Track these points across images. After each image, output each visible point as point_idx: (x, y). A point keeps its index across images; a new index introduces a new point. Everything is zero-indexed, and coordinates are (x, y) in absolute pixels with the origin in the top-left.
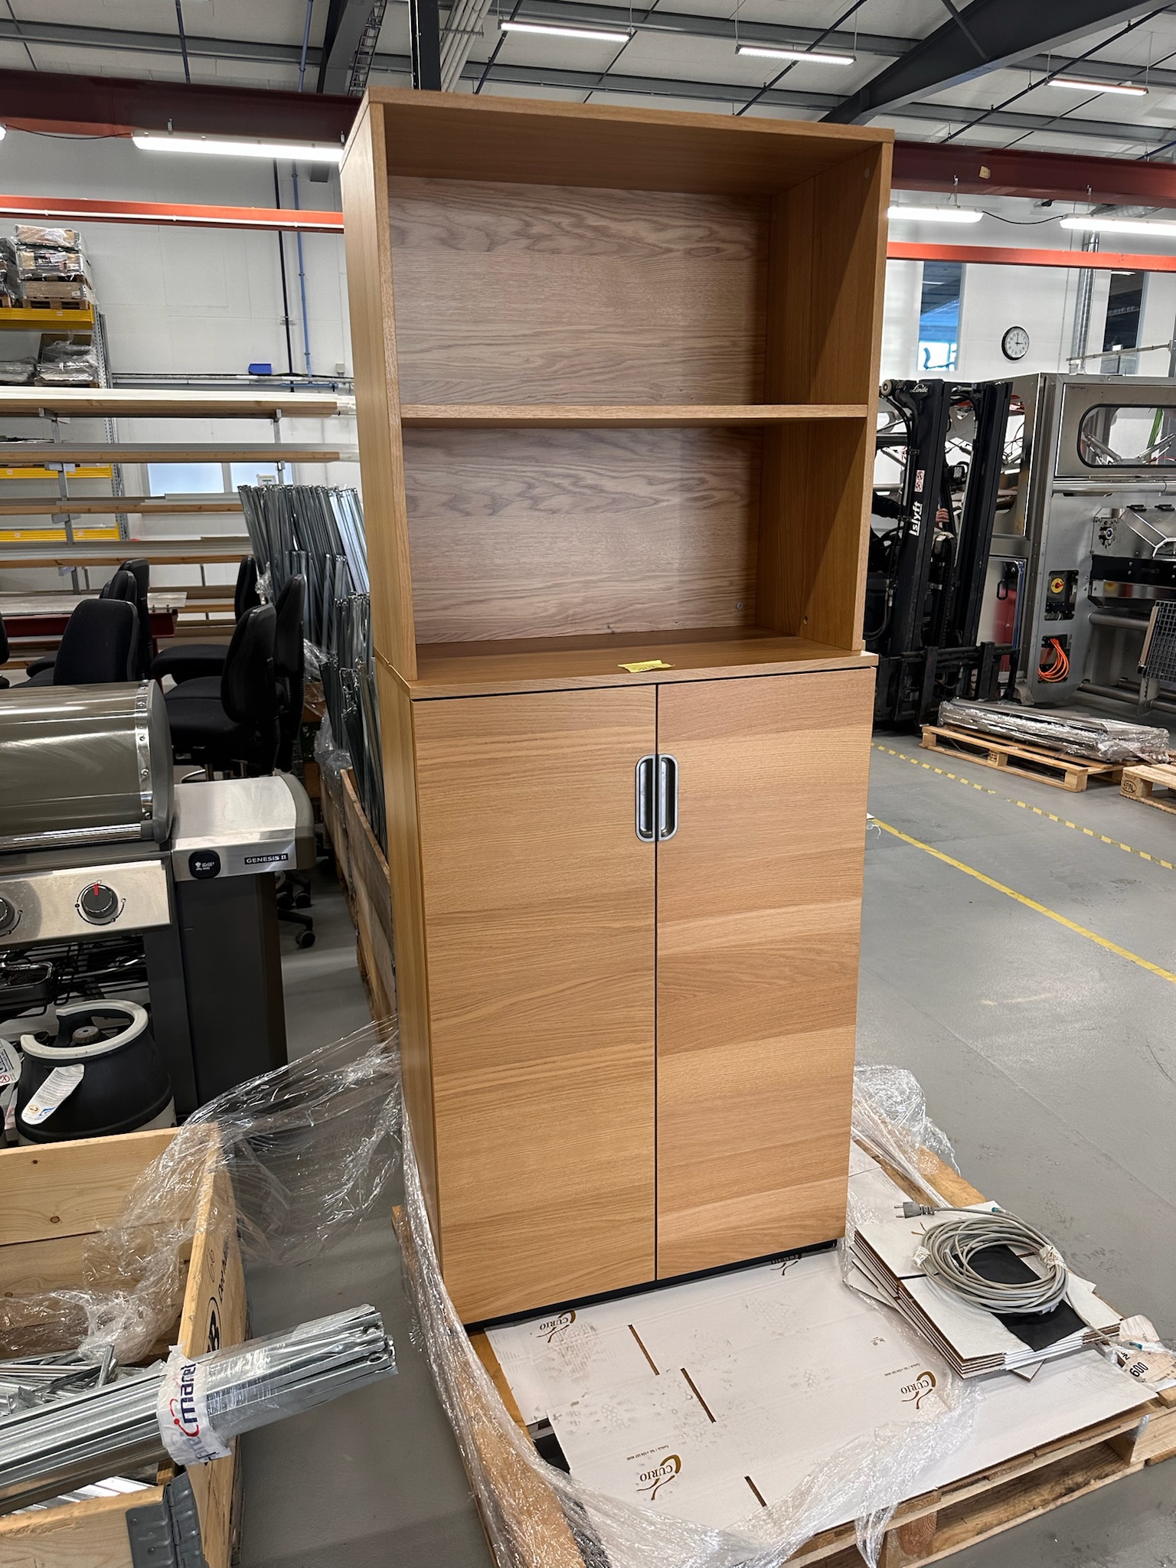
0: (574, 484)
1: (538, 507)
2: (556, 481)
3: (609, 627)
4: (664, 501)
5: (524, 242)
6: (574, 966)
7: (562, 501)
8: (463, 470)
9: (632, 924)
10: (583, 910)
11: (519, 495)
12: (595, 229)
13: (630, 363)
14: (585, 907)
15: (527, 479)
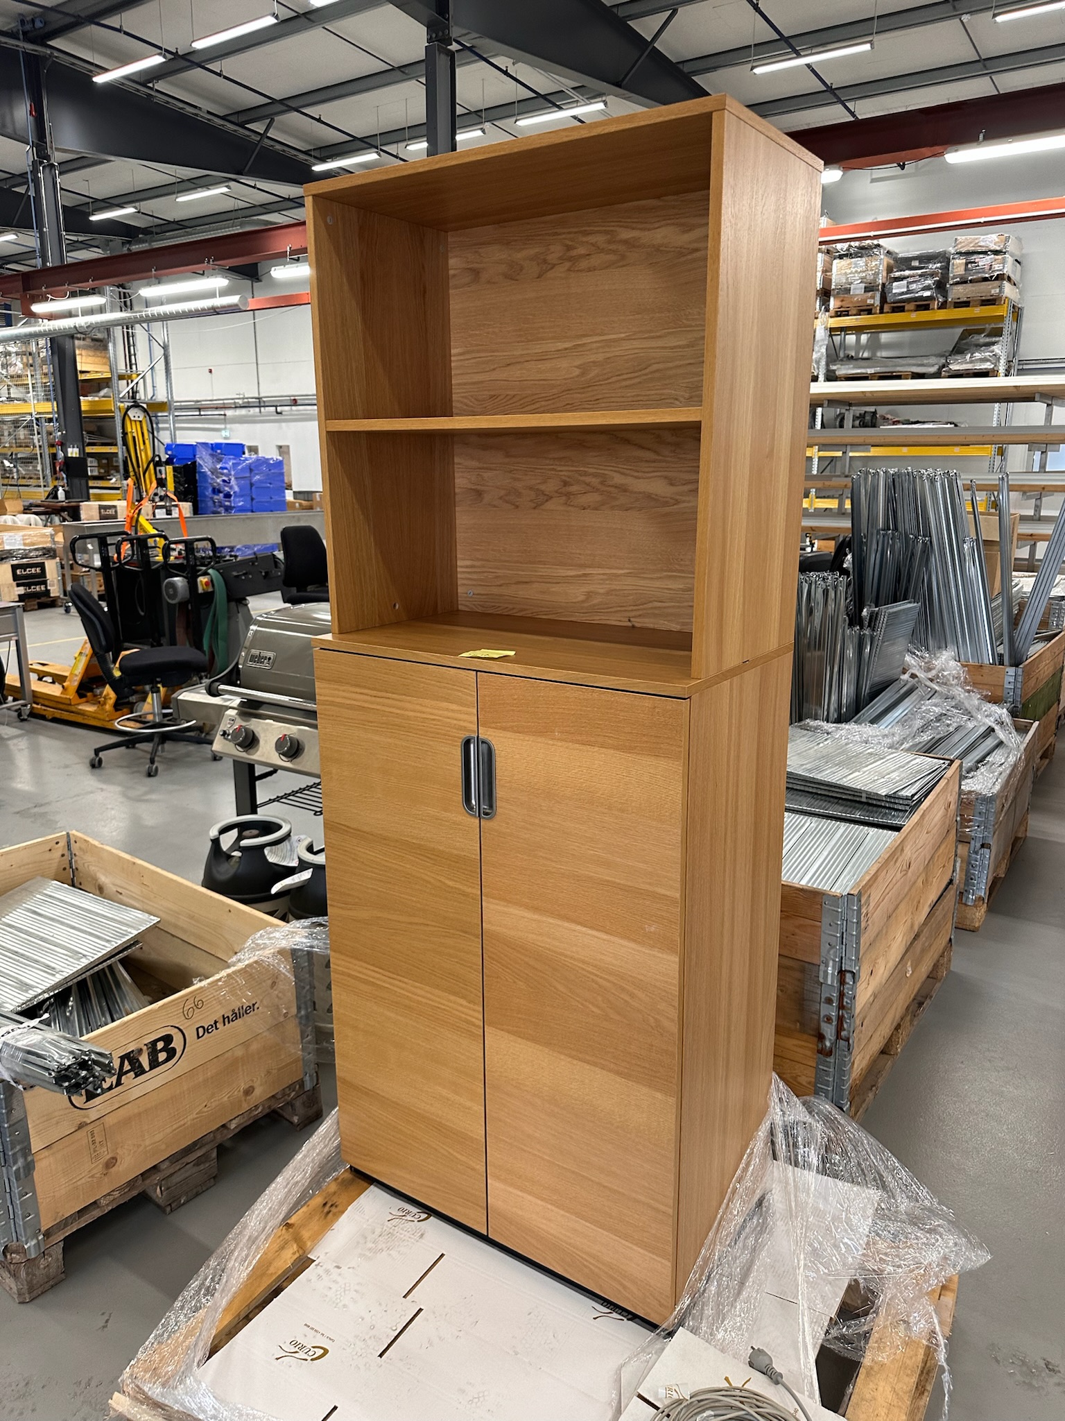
0: (602, 483)
1: (572, 503)
2: (588, 479)
3: (629, 621)
4: (684, 502)
5: (567, 264)
6: (419, 905)
7: (594, 498)
8: (516, 470)
9: (461, 887)
10: (425, 859)
11: (556, 492)
12: (626, 242)
13: (655, 367)
14: (426, 856)
15: (564, 478)
